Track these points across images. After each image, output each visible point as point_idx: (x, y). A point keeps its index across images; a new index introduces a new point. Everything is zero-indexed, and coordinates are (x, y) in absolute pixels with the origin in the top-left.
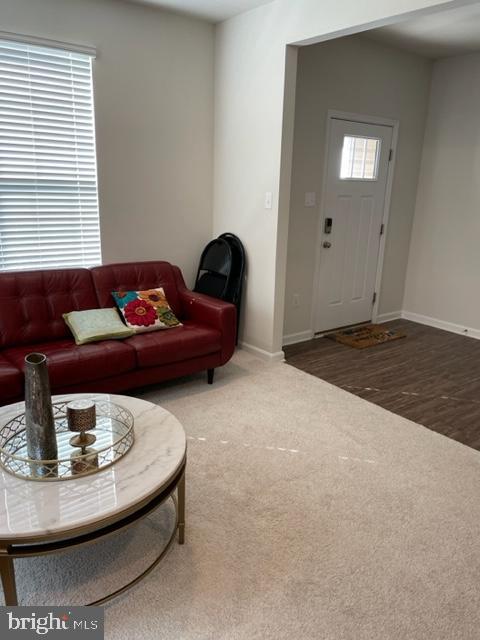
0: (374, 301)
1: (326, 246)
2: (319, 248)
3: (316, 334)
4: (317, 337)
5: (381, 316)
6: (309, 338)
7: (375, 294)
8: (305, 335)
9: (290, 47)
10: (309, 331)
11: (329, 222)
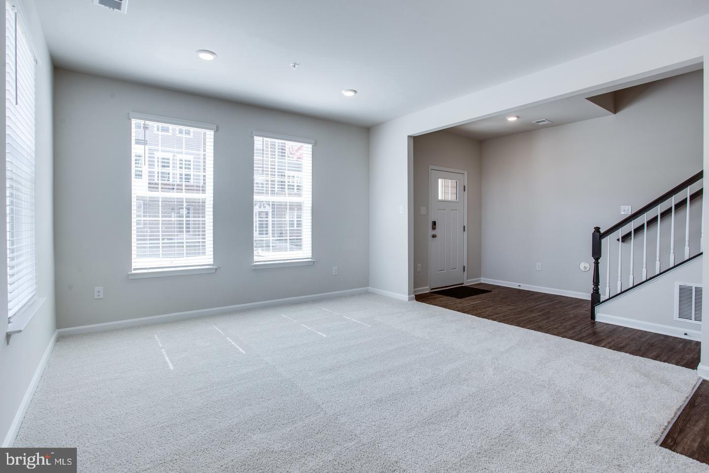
0: (464, 271)
1: (434, 236)
2: (430, 238)
3: (431, 289)
4: (432, 291)
5: (468, 280)
6: (428, 292)
7: (464, 267)
8: (426, 289)
9: (409, 137)
10: (428, 287)
11: (434, 223)
